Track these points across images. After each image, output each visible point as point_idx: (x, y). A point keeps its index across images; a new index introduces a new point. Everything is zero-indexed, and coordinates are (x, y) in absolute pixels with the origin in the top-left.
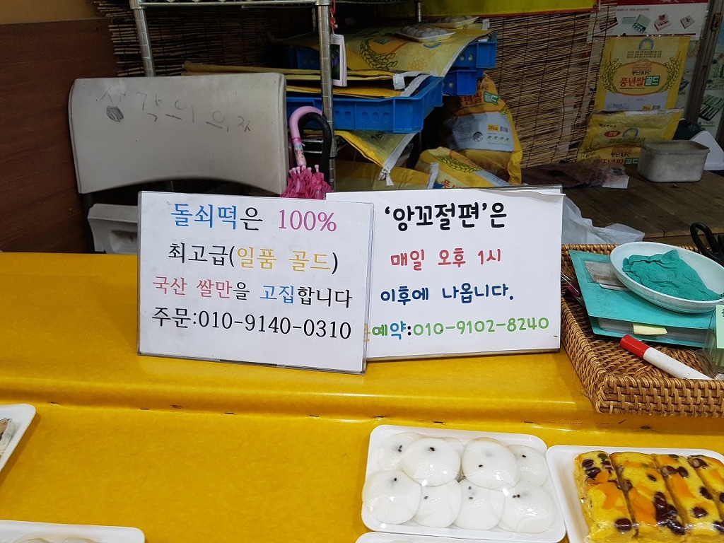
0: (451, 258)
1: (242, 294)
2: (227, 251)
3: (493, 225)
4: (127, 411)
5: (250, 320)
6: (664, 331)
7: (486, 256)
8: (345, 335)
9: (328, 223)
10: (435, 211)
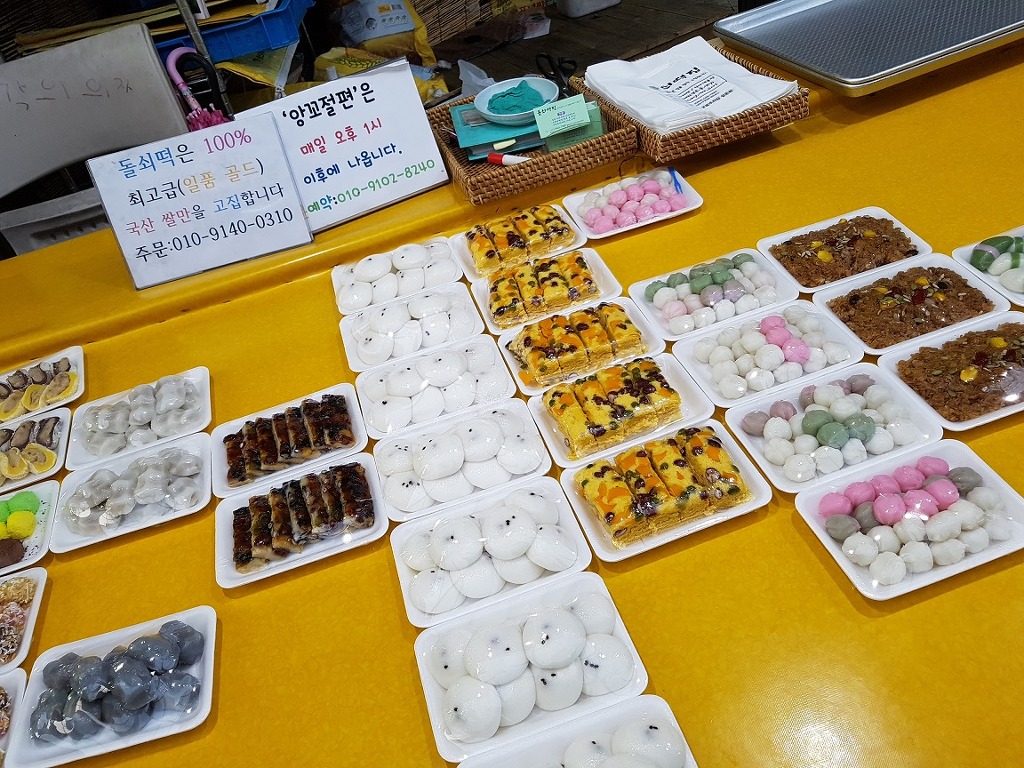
0: (345, 136)
1: (200, 215)
2: (175, 185)
3: (367, 101)
4: (149, 328)
5: (213, 232)
6: (514, 141)
7: (370, 126)
8: (289, 217)
9: (244, 137)
10: (320, 104)
